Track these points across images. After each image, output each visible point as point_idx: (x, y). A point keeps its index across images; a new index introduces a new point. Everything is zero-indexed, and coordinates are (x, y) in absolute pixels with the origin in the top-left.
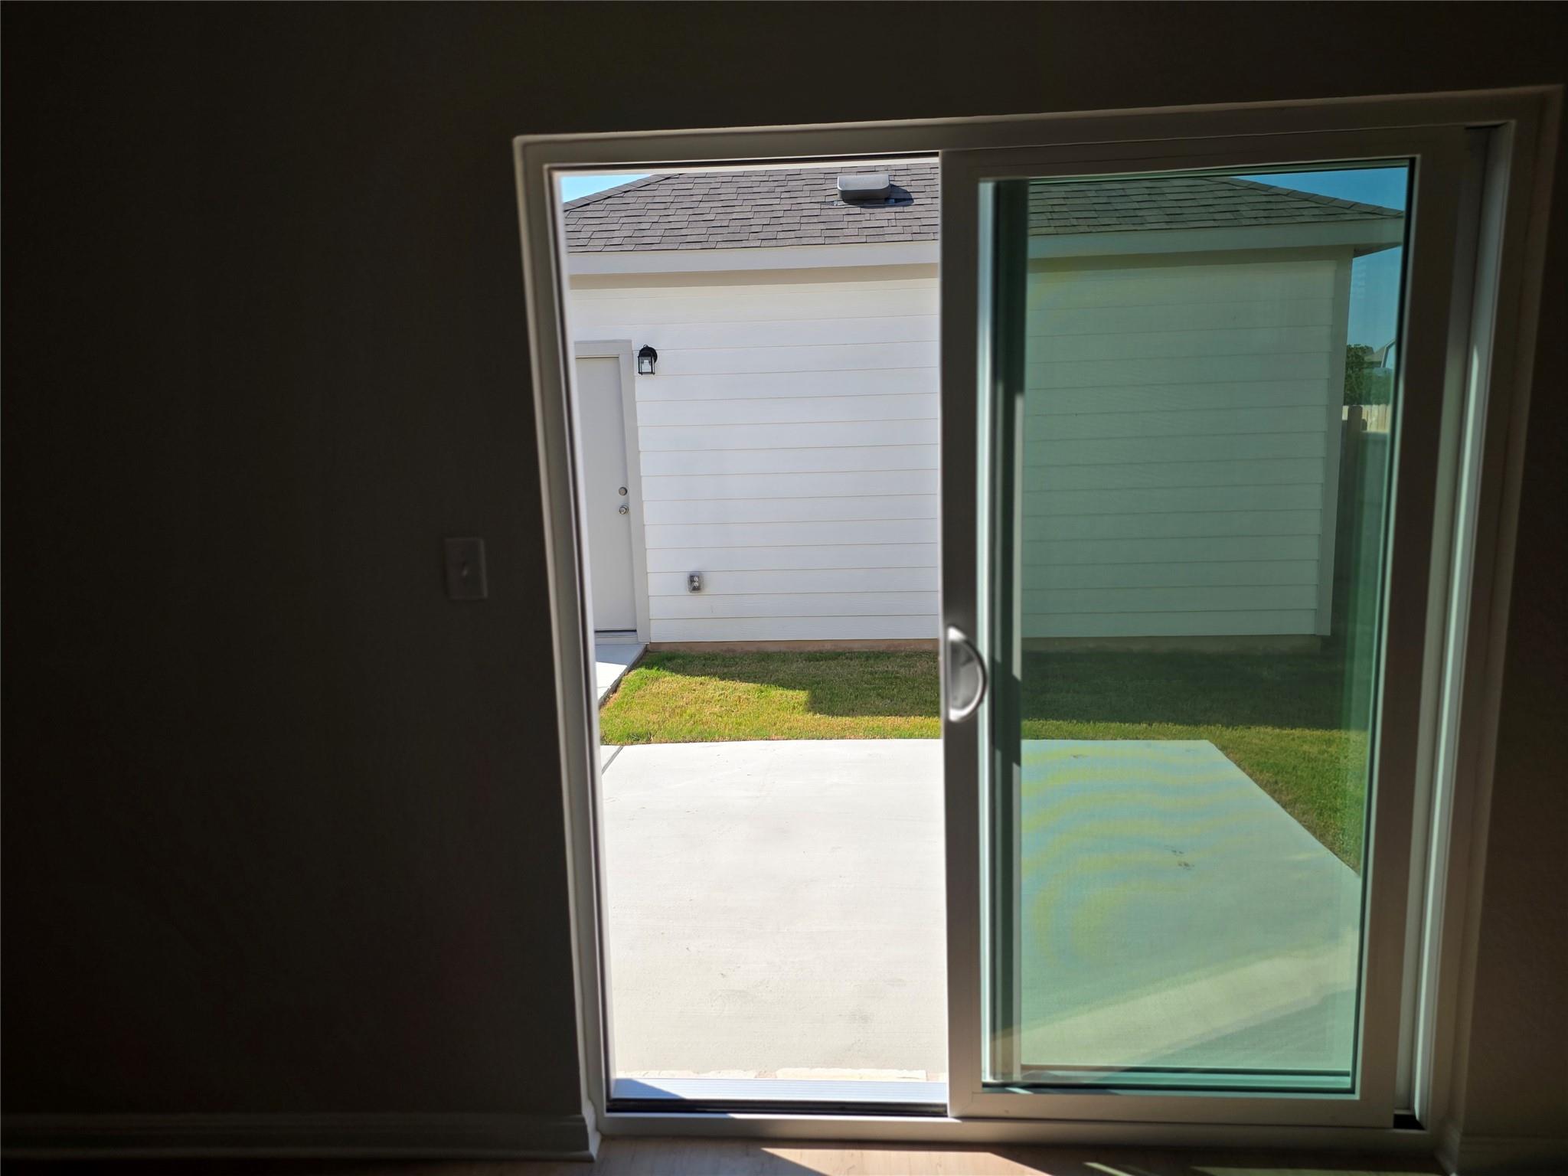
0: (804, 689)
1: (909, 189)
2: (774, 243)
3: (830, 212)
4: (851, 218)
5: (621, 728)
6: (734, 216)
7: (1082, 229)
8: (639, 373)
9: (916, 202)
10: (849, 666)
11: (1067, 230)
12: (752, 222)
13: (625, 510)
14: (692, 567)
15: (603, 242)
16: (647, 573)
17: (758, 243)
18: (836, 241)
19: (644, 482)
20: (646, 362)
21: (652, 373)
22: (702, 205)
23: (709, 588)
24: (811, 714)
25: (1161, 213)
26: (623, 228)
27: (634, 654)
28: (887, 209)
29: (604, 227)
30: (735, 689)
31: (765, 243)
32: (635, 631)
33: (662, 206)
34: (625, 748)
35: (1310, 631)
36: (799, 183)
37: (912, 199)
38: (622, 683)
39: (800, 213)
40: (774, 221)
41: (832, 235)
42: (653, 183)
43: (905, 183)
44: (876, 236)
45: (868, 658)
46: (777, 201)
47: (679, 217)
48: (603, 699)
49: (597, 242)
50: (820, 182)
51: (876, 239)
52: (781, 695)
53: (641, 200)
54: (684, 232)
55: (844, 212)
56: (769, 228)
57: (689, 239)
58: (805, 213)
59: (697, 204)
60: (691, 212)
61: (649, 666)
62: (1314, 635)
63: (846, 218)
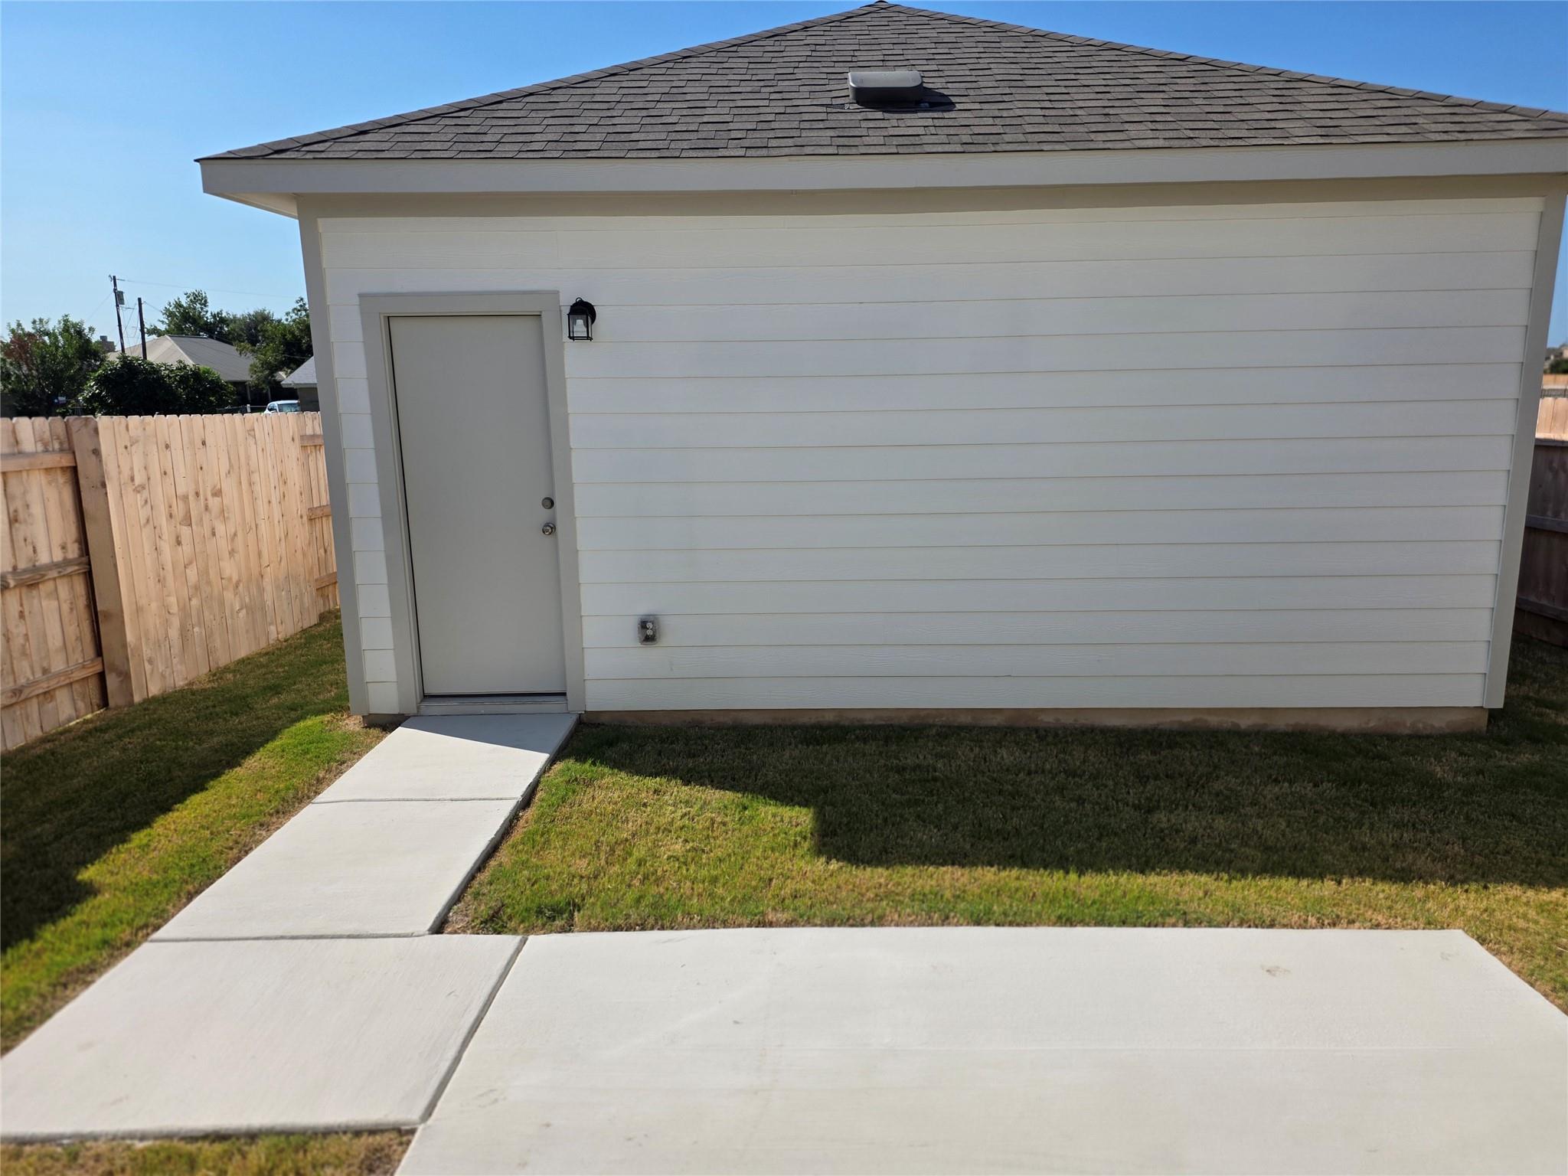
0: (806, 806)
1: (945, 92)
2: (764, 152)
3: (841, 117)
4: (871, 124)
5: (528, 892)
6: (706, 119)
7: (1204, 143)
8: (570, 337)
9: (958, 106)
10: (864, 755)
11: (1183, 143)
12: (731, 126)
13: (550, 528)
14: (643, 609)
15: (517, 147)
16: (581, 617)
17: (742, 152)
18: (854, 151)
19: (578, 492)
20: (580, 322)
21: (589, 338)
22: (660, 105)
23: (667, 639)
24: (823, 859)
25: (1305, 124)
26: (546, 130)
27: (560, 732)
28: (920, 115)
29: (520, 129)
30: (705, 803)
31: (750, 152)
32: (564, 694)
33: (606, 106)
34: (531, 938)
35: (1476, 702)
36: (792, 83)
37: (953, 104)
38: (540, 787)
39: (798, 117)
40: (765, 126)
41: (845, 145)
42: (592, 80)
43: (939, 86)
44: (911, 147)
45: (887, 740)
46: (766, 103)
47: (627, 120)
48: (508, 823)
49: (507, 147)
50: (822, 82)
51: (911, 150)
52: (774, 816)
53: (574, 99)
54: (634, 137)
55: (860, 117)
56: (757, 134)
57: (641, 145)
58: (806, 117)
59: (652, 105)
60: (644, 113)
61: (581, 758)
62: (1482, 707)
63: (864, 124)
